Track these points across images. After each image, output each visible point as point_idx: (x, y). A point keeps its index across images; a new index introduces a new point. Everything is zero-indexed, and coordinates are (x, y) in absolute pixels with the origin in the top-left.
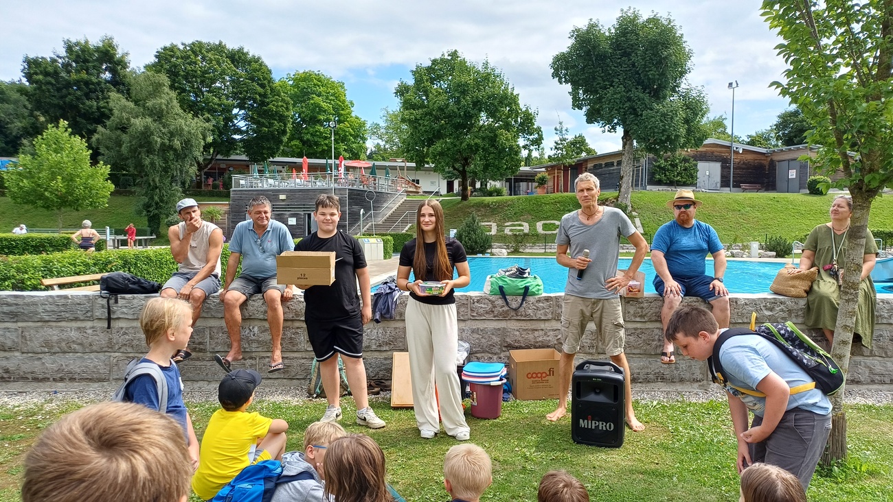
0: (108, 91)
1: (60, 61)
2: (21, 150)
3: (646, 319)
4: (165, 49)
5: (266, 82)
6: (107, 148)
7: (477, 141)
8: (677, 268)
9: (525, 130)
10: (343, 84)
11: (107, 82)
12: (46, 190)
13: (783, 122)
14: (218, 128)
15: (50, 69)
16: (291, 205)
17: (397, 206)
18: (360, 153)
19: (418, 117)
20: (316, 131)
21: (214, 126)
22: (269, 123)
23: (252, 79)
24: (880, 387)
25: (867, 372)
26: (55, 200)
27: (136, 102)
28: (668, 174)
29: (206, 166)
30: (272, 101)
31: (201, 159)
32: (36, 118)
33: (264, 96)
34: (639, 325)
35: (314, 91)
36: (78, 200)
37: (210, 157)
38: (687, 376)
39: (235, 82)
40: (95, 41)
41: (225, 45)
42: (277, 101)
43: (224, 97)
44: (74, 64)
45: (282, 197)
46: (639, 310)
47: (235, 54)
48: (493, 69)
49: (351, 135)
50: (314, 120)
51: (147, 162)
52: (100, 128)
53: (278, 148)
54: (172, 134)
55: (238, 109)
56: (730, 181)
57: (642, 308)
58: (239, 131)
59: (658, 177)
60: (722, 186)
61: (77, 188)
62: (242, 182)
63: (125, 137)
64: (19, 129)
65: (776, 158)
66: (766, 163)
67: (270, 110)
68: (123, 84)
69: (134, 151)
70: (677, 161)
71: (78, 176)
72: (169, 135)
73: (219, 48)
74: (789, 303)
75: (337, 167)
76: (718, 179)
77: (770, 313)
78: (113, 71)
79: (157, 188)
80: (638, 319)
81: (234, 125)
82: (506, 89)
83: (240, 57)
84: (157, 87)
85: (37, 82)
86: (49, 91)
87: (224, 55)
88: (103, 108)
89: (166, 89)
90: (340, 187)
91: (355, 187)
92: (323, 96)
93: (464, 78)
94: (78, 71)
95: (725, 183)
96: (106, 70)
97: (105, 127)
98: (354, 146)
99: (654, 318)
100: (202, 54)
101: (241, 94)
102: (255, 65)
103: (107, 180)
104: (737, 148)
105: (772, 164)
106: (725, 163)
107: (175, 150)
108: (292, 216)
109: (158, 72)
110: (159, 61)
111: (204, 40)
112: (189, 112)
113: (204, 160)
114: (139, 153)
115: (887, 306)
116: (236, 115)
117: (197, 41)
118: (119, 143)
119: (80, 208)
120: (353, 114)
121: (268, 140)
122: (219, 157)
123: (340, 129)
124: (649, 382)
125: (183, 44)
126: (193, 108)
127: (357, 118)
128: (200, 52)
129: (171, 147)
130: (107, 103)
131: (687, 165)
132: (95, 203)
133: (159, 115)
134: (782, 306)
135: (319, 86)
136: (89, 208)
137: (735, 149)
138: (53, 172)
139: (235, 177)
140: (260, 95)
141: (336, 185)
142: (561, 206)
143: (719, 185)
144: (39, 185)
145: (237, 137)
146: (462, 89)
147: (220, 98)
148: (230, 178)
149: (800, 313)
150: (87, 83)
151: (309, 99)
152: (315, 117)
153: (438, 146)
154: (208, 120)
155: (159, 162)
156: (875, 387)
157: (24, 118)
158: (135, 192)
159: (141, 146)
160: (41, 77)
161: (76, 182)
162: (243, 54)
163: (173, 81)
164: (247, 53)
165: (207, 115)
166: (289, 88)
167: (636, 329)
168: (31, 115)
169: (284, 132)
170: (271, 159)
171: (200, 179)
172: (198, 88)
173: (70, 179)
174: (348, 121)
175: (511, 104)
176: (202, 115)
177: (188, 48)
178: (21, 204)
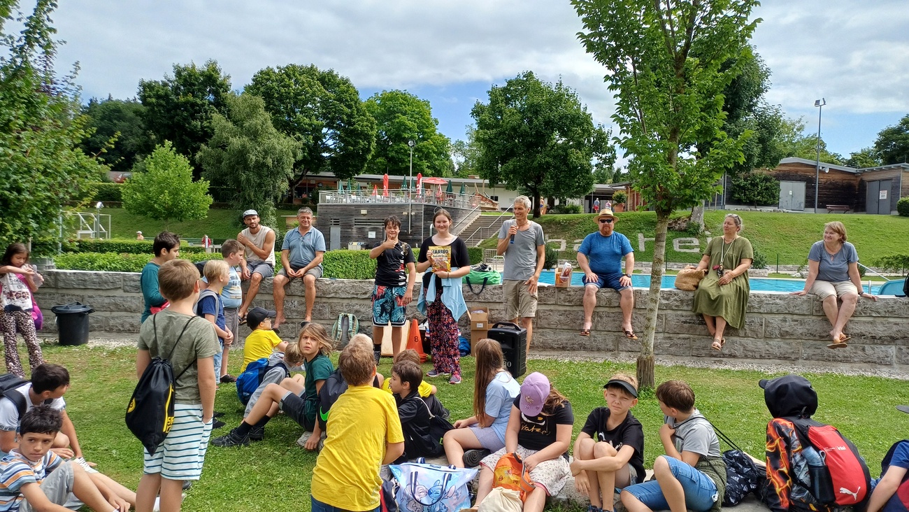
0: (211, 112)
1: (170, 84)
2: (134, 165)
3: (573, 304)
4: (262, 72)
5: (353, 103)
6: (209, 164)
7: (547, 159)
8: (597, 267)
9: (598, 149)
10: (429, 102)
11: (210, 103)
12: (155, 202)
13: (884, 140)
14: (308, 146)
15: (161, 92)
16: (372, 219)
17: (472, 222)
18: (442, 170)
19: (492, 136)
20: (401, 149)
21: (304, 144)
22: (355, 142)
23: (340, 100)
24: (752, 361)
25: (742, 349)
26: (163, 211)
27: (235, 123)
28: (747, 193)
29: (297, 182)
30: (358, 121)
31: (292, 176)
32: (149, 137)
33: (350, 116)
34: (568, 308)
35: (400, 109)
36: (182, 212)
37: (301, 174)
38: (603, 346)
39: (325, 103)
40: (200, 66)
41: (316, 68)
42: (363, 122)
43: (314, 117)
44: (182, 88)
45: (364, 212)
46: (568, 297)
47: (325, 77)
48: (567, 90)
49: (435, 152)
50: (398, 138)
51: (243, 177)
52: (203, 146)
53: (363, 166)
54: (266, 152)
55: (327, 129)
56: (814, 201)
57: (570, 295)
58: (327, 149)
59: (737, 196)
60: (806, 207)
61: (181, 201)
62: (328, 197)
63: (225, 155)
64: (133, 146)
65: (866, 178)
66: (856, 183)
67: (355, 130)
68: (225, 106)
69: (232, 168)
70: (758, 180)
71: (182, 190)
72: (263, 153)
73: (311, 71)
74: (681, 295)
75: (415, 184)
76: (802, 199)
77: (666, 302)
78: (216, 93)
79: (252, 202)
80: (567, 304)
81: (324, 144)
82: (579, 109)
83: (329, 80)
84: (254, 108)
85: (150, 104)
86: (160, 113)
87: (315, 77)
88: (206, 127)
89: (262, 111)
90: (418, 203)
91: (431, 203)
92: (408, 114)
93: (537, 99)
94: (185, 94)
95: (809, 203)
96: (210, 92)
97: (207, 145)
98: (437, 163)
99: (578, 303)
100: (295, 77)
101: (330, 114)
102: (343, 87)
103: (207, 194)
104: (823, 168)
105: (862, 184)
106: (810, 182)
107: (268, 167)
108: (372, 230)
109: (255, 94)
110: (256, 84)
111: (298, 64)
112: (283, 132)
113: (295, 176)
114: (237, 170)
115: (757, 299)
116: (325, 134)
117: (291, 65)
118: (219, 161)
119: (183, 219)
120: (437, 132)
121: (353, 158)
122: (309, 173)
123: (424, 146)
124: (574, 350)
125: (278, 68)
126: (286, 127)
127: (441, 135)
128: (294, 75)
129: (264, 165)
130: (210, 122)
131: (768, 184)
132: (196, 214)
133: (254, 134)
134: (676, 297)
135: (404, 105)
136: (191, 219)
137: (821, 168)
138: (161, 187)
139: (322, 193)
140: (347, 114)
141: (413, 201)
142: (632, 224)
143: (803, 205)
144: (149, 198)
145: (325, 155)
146: (535, 110)
147: (310, 119)
148: (318, 193)
149: (690, 302)
150: (193, 105)
151: (395, 117)
152: (401, 135)
153: (510, 164)
154: (299, 139)
155: (255, 179)
156: (749, 360)
157: (138, 136)
158: (232, 206)
159: (238, 163)
160: (154, 100)
161: (180, 195)
162: (332, 76)
163: (268, 103)
164: (337, 75)
165: (298, 134)
166: (376, 107)
167: (565, 311)
168: (144, 134)
169: (368, 150)
170: (356, 176)
171: (292, 195)
172: (291, 109)
173: (175, 193)
174: (432, 139)
175: (583, 123)
176: (294, 135)
177: (283, 72)
178: (134, 214)
